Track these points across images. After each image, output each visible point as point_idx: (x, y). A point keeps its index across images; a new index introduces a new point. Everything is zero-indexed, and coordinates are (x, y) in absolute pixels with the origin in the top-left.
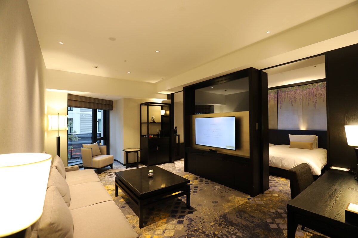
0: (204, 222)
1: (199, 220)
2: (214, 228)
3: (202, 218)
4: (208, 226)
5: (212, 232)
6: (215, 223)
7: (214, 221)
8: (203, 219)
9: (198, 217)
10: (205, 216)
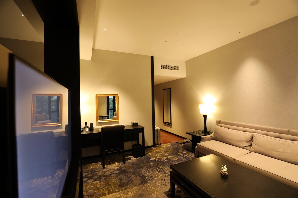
0: (162, 180)
1: (165, 182)
2: (157, 176)
3: (163, 184)
4: (161, 177)
5: (160, 173)
6: (154, 179)
7: (154, 180)
8: (162, 182)
9: (165, 185)
10: (158, 185)
